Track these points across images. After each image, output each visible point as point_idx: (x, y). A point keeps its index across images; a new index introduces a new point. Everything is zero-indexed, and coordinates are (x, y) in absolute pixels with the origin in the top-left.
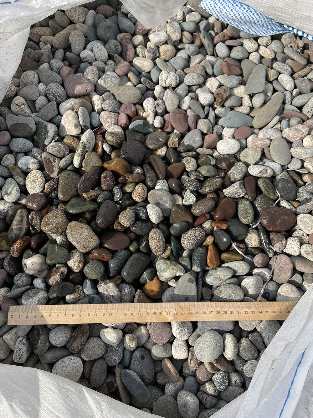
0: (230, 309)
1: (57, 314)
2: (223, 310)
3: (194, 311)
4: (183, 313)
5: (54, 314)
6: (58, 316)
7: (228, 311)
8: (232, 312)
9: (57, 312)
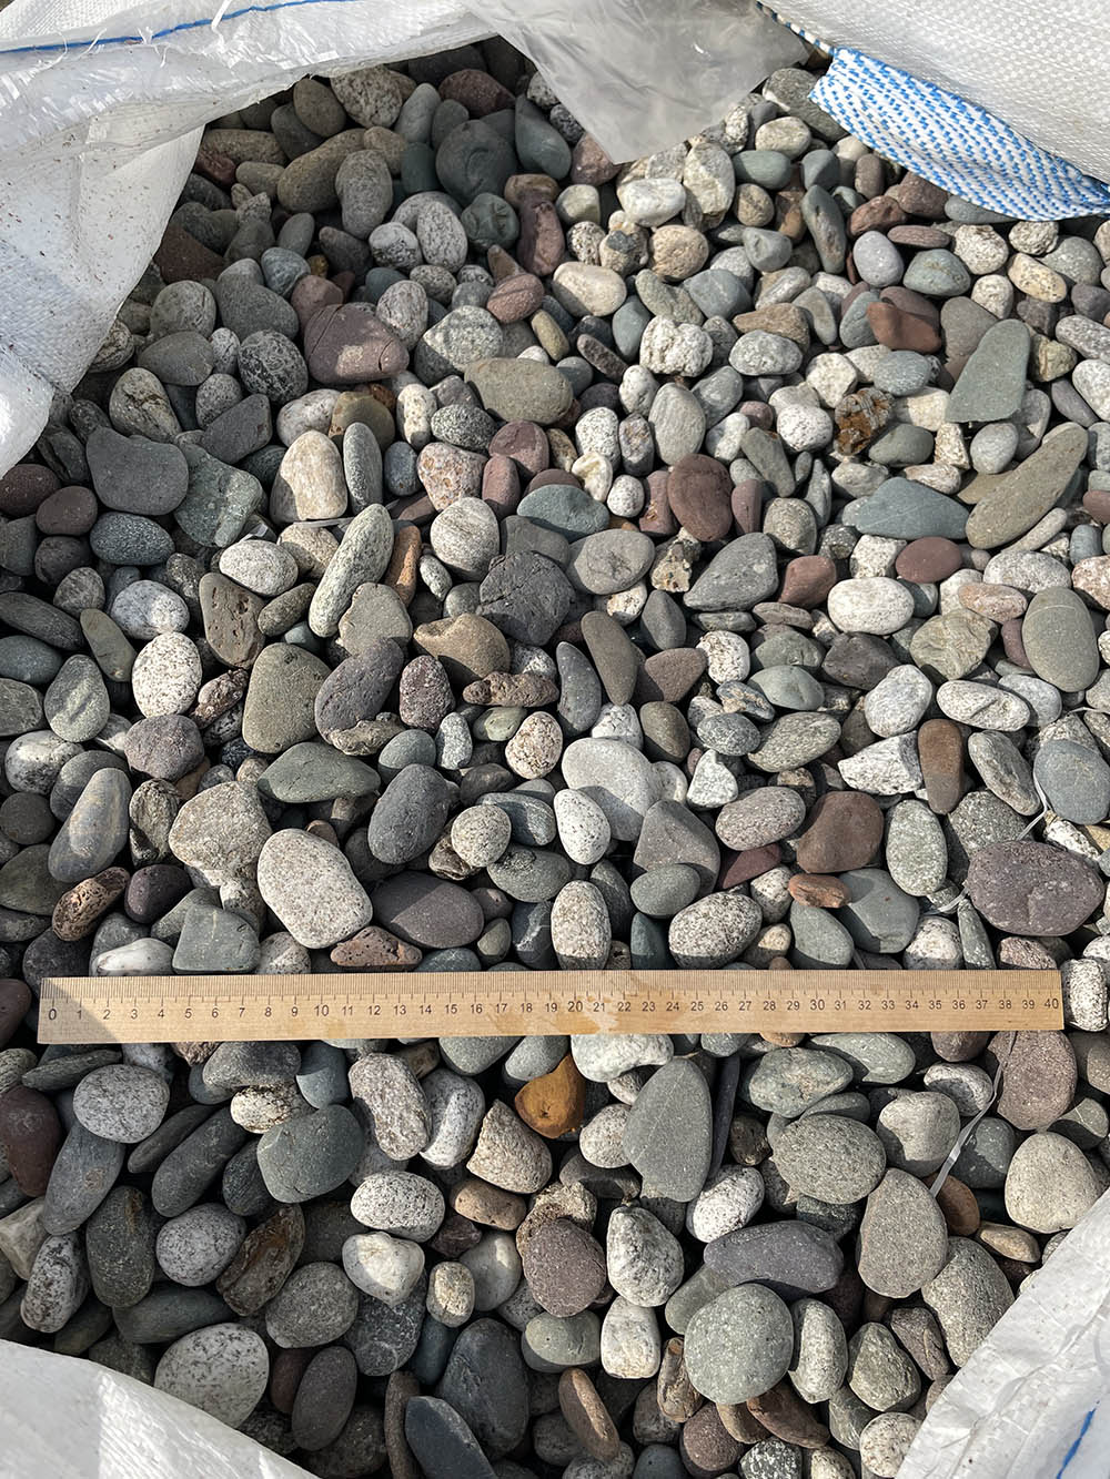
0: (811, 995)
1: (213, 1006)
2: (787, 996)
3: (686, 999)
4: (650, 1006)
5: (202, 1009)
6: (215, 1014)
7: (805, 999)
8: (817, 1004)
9: (213, 999)
